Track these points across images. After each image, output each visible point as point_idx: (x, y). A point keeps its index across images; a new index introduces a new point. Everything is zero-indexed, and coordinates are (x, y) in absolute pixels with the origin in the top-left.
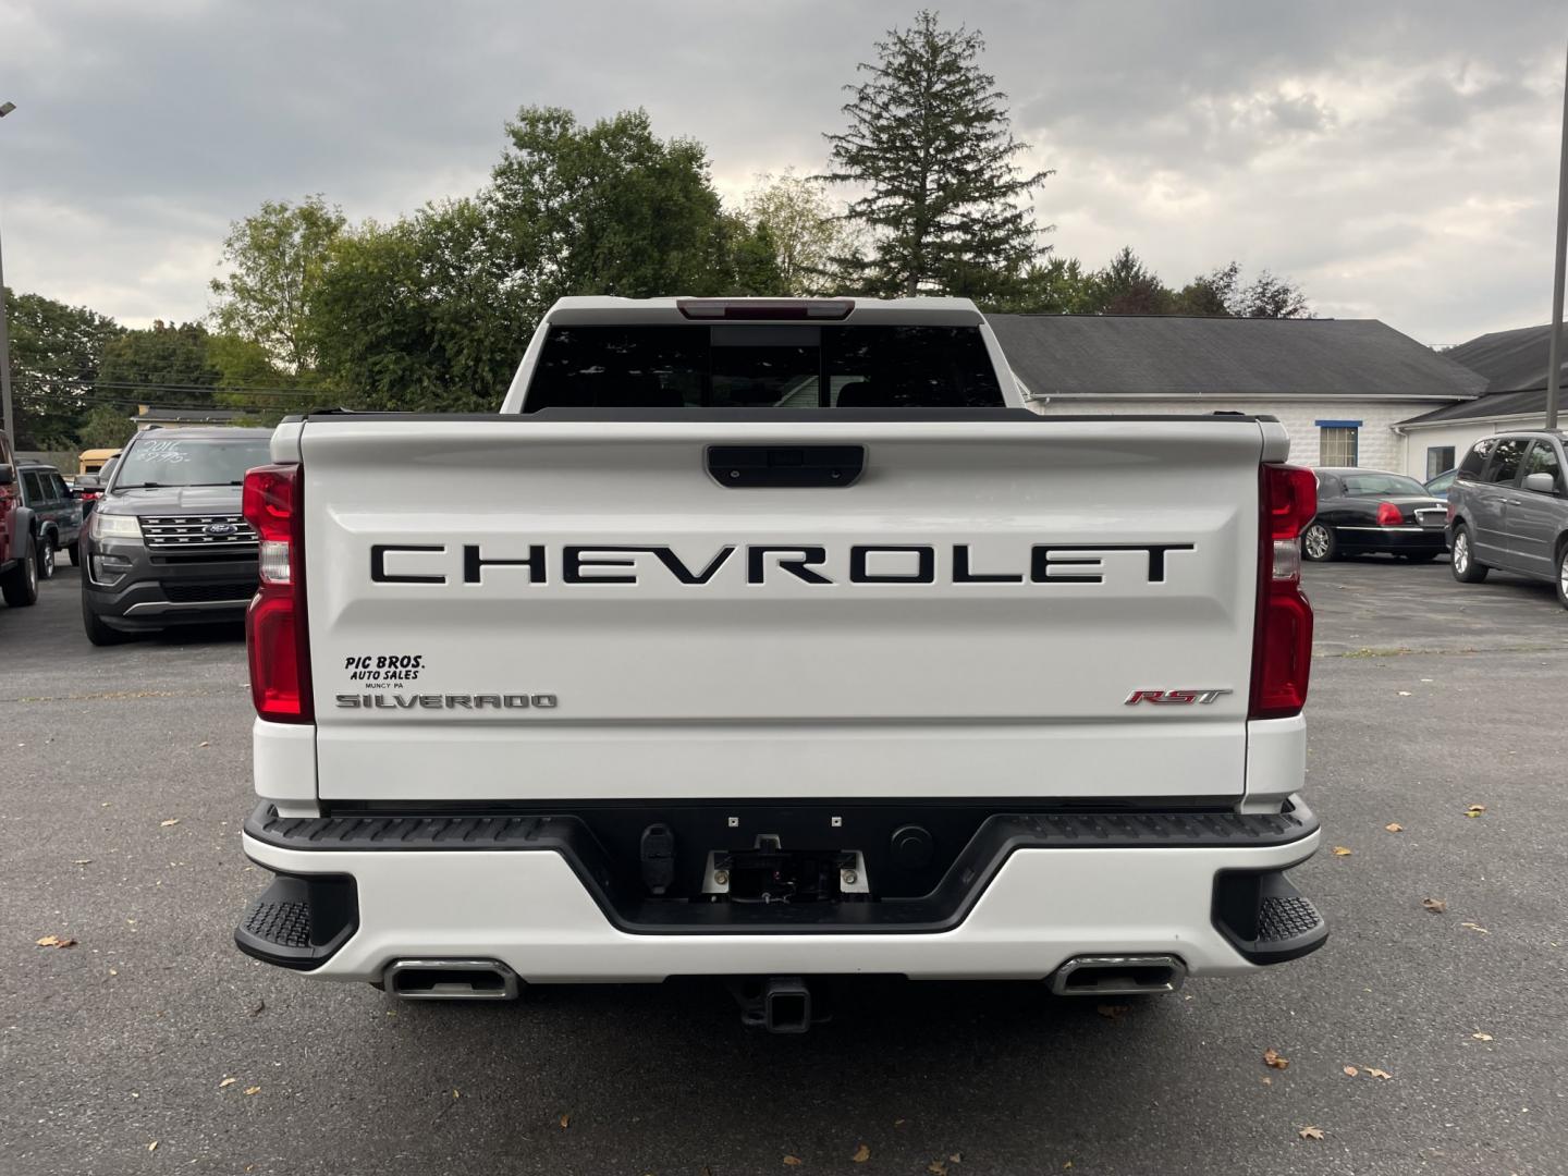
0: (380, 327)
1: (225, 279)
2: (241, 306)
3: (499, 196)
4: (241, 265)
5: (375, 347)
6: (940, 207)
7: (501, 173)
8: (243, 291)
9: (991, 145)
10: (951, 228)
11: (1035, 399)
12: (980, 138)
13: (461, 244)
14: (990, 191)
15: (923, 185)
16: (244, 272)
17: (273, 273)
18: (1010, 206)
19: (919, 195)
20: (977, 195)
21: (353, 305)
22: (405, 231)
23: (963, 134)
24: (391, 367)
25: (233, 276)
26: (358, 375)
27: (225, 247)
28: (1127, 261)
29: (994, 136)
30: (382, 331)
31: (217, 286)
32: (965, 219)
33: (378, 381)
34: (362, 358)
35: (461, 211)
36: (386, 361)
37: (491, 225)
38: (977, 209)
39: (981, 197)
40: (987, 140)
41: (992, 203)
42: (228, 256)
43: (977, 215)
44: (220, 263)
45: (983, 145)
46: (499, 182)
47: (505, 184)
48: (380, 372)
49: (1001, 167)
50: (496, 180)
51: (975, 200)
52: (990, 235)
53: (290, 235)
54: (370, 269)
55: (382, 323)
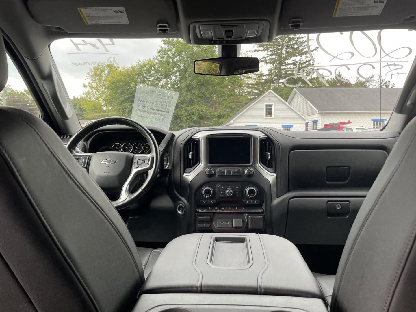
0: (125, 96)
1: (87, 84)
2: (91, 91)
3: (159, 58)
4: (91, 80)
5: (124, 101)
6: (286, 58)
7: (160, 51)
8: (91, 87)
9: (302, 40)
10: (290, 64)
11: (319, 113)
12: (298, 38)
14: (301, 53)
15: (281, 52)
16: (92, 82)
18: (307, 57)
19: (280, 55)
20: (297, 54)
21: (118, 89)
23: (293, 38)
24: (128, 107)
25: (89, 83)
26: (119, 109)
27: (87, 75)
28: (339, 74)
29: (302, 38)
30: (126, 97)
31: (85, 86)
32: (294, 61)
33: (125, 111)
34: (121, 104)
35: (148, 62)
36: (127, 105)
37: (157, 66)
38: (297, 59)
39: (298, 55)
40: (300, 39)
41: (302, 57)
42: (88, 77)
43: (297, 60)
45: (299, 40)
46: (159, 54)
47: (161, 55)
48: (125, 108)
49: (305, 46)
50: (158, 53)
51: (296, 56)
52: (302, 65)
53: (105, 72)
55: (126, 94)
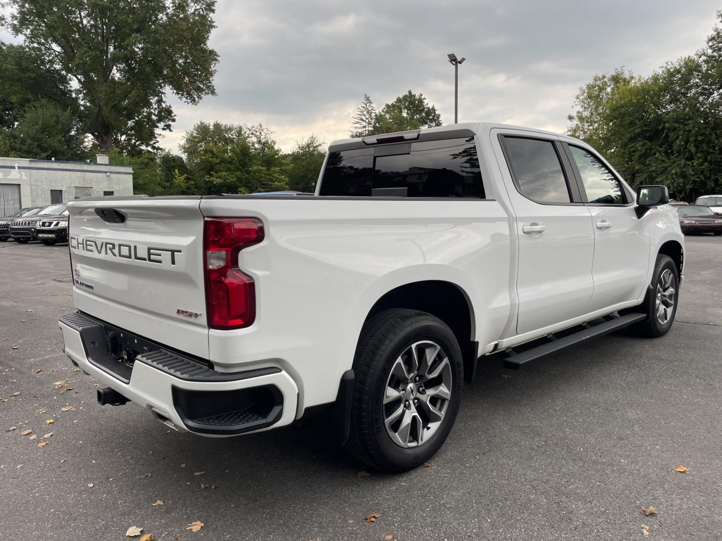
13: (686, 79)
17: (597, 108)
22: (656, 79)
44: (573, 107)
54: (633, 101)
